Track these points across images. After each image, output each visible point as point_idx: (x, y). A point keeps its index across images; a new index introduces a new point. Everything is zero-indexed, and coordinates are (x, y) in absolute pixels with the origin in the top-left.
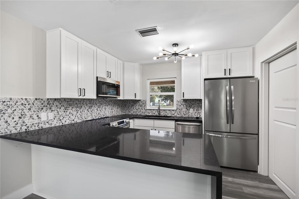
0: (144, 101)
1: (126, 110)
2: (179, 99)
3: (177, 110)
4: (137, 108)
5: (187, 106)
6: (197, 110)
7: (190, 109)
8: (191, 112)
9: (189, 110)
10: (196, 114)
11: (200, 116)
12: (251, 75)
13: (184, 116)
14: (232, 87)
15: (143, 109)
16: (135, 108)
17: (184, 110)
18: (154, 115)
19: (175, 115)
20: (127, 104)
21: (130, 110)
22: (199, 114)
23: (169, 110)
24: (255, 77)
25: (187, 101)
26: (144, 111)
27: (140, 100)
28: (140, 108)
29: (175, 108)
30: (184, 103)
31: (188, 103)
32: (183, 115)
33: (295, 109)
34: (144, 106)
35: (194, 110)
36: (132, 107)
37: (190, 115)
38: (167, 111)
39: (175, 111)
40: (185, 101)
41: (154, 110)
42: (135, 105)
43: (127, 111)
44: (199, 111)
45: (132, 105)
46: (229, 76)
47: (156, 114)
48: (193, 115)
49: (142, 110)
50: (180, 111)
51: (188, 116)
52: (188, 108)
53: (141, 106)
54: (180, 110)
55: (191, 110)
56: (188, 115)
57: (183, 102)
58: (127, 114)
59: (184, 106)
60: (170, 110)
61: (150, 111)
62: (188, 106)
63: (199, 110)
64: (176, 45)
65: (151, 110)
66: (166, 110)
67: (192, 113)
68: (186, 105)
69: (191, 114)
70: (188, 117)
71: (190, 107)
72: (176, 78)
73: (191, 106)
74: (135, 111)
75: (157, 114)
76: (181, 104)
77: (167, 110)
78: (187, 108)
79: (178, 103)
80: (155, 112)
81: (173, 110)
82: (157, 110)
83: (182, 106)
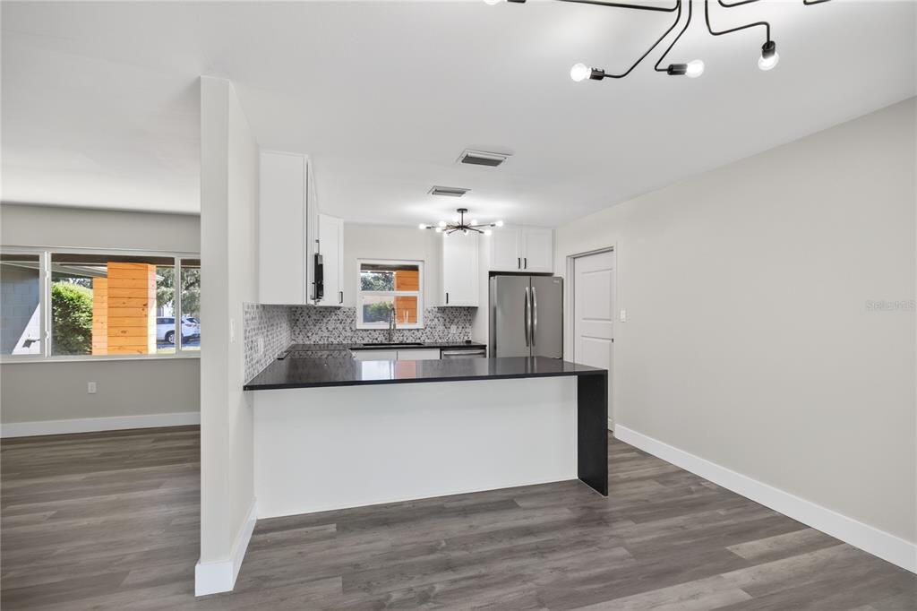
0: (349, 309)
1: (297, 333)
2: (429, 306)
3: (426, 328)
4: (330, 329)
5: (445, 320)
6: (463, 328)
7: (451, 325)
8: (452, 332)
9: (449, 328)
10: (462, 335)
11: (467, 340)
12: (550, 271)
13: (440, 340)
14: (533, 288)
15: (348, 328)
16: (324, 329)
17: (440, 328)
18: (375, 342)
19: (422, 339)
20: (301, 319)
21: (310, 334)
22: (466, 335)
23: (409, 330)
24: (555, 275)
26: (349, 334)
27: (339, 308)
28: (341, 326)
29: (420, 325)
30: (439, 315)
31: (448, 315)
32: (438, 338)
33: (610, 320)
34: (349, 321)
35: (458, 328)
36: (315, 325)
37: (451, 338)
38: (404, 332)
39: (422, 331)
40: (442, 310)
41: (375, 330)
42: (325, 321)
43: (301, 337)
44: (467, 330)
45: (317, 321)
46: (522, 270)
48: (457, 338)
49: (343, 332)
50: (433, 330)
51: (448, 341)
52: (448, 325)
53: (341, 323)
54: (431, 328)
55: (453, 329)
56: (448, 338)
57: (438, 312)
58: (301, 342)
59: (439, 320)
60: (412, 330)
61: (365, 334)
62: (448, 320)
63: (466, 328)
64: (462, 210)
65: (368, 330)
66: (403, 330)
67: (455, 334)
68: (443, 318)
69: (452, 335)
71: (452, 322)
72: (421, 263)
73: (453, 320)
74: (327, 334)
75: (381, 339)
76: (433, 317)
77: (405, 330)
78: (445, 325)
79: (427, 314)
80: (376, 336)
81: (418, 330)
82: (382, 330)
83: (436, 320)
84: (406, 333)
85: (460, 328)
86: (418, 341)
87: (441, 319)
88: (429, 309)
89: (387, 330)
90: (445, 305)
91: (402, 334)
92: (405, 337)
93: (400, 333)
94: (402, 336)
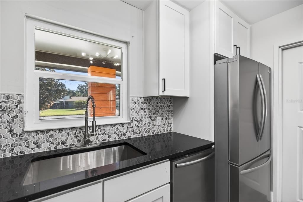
0: (8, 97)
2: (137, 96)
3: (132, 122)
5: (151, 112)
6: (166, 119)
7: (156, 117)
8: (157, 124)
9: (155, 120)
10: (166, 126)
11: (170, 131)
13: (146, 135)
14: (261, 75)
17: (147, 120)
19: (128, 135)
22: (169, 126)
23: (112, 125)
25: (150, 100)
30: (145, 106)
31: (153, 106)
32: (144, 133)
35: (162, 119)
37: (156, 131)
38: (106, 128)
39: (128, 125)
41: (60, 130)
44: (170, 121)
47: (68, 142)
48: (162, 129)
50: (139, 124)
51: (153, 133)
52: (153, 116)
54: (137, 122)
55: (159, 121)
56: (153, 131)
57: (144, 103)
59: (145, 112)
60: (115, 125)
61: (41, 137)
62: (153, 111)
63: (169, 119)
65: (48, 131)
66: (104, 126)
67: (160, 126)
68: (149, 109)
69: (157, 127)
70: (153, 136)
71: (156, 113)
72: (127, 43)
73: (158, 111)
76: (139, 108)
77: (107, 125)
78: (150, 117)
79: (132, 105)
80: (64, 139)
81: (123, 124)
82: (72, 129)
83: (142, 111)
84: (108, 129)
85: (164, 118)
86: (123, 138)
87: (147, 110)
88: (135, 100)
89: (80, 128)
90: (161, 94)
91: (103, 132)
92: (106, 135)
93: (100, 130)
94: (103, 134)
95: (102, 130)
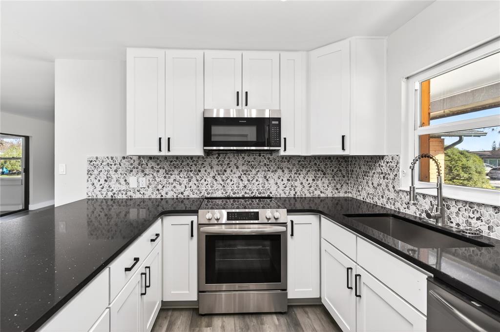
0: (393, 158)
4: (375, 184)
15: (390, 186)
16: (370, 184)
21: (360, 188)
26: (393, 195)
28: (384, 183)
34: (392, 176)
36: (364, 179)
42: (371, 174)
43: (355, 190)
45: (365, 174)
49: (389, 190)
53: (384, 178)
74: (372, 191)
91: (478, 215)
92: (484, 223)
93: (472, 210)
94: (478, 219)
95: (475, 212)
